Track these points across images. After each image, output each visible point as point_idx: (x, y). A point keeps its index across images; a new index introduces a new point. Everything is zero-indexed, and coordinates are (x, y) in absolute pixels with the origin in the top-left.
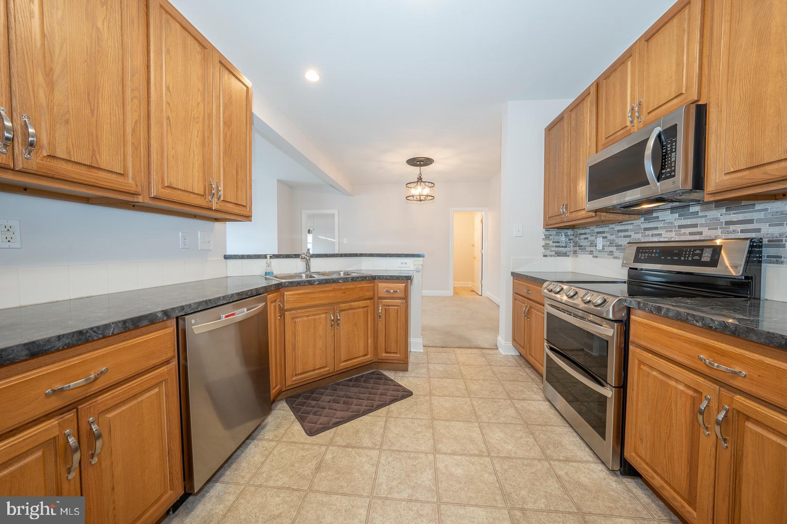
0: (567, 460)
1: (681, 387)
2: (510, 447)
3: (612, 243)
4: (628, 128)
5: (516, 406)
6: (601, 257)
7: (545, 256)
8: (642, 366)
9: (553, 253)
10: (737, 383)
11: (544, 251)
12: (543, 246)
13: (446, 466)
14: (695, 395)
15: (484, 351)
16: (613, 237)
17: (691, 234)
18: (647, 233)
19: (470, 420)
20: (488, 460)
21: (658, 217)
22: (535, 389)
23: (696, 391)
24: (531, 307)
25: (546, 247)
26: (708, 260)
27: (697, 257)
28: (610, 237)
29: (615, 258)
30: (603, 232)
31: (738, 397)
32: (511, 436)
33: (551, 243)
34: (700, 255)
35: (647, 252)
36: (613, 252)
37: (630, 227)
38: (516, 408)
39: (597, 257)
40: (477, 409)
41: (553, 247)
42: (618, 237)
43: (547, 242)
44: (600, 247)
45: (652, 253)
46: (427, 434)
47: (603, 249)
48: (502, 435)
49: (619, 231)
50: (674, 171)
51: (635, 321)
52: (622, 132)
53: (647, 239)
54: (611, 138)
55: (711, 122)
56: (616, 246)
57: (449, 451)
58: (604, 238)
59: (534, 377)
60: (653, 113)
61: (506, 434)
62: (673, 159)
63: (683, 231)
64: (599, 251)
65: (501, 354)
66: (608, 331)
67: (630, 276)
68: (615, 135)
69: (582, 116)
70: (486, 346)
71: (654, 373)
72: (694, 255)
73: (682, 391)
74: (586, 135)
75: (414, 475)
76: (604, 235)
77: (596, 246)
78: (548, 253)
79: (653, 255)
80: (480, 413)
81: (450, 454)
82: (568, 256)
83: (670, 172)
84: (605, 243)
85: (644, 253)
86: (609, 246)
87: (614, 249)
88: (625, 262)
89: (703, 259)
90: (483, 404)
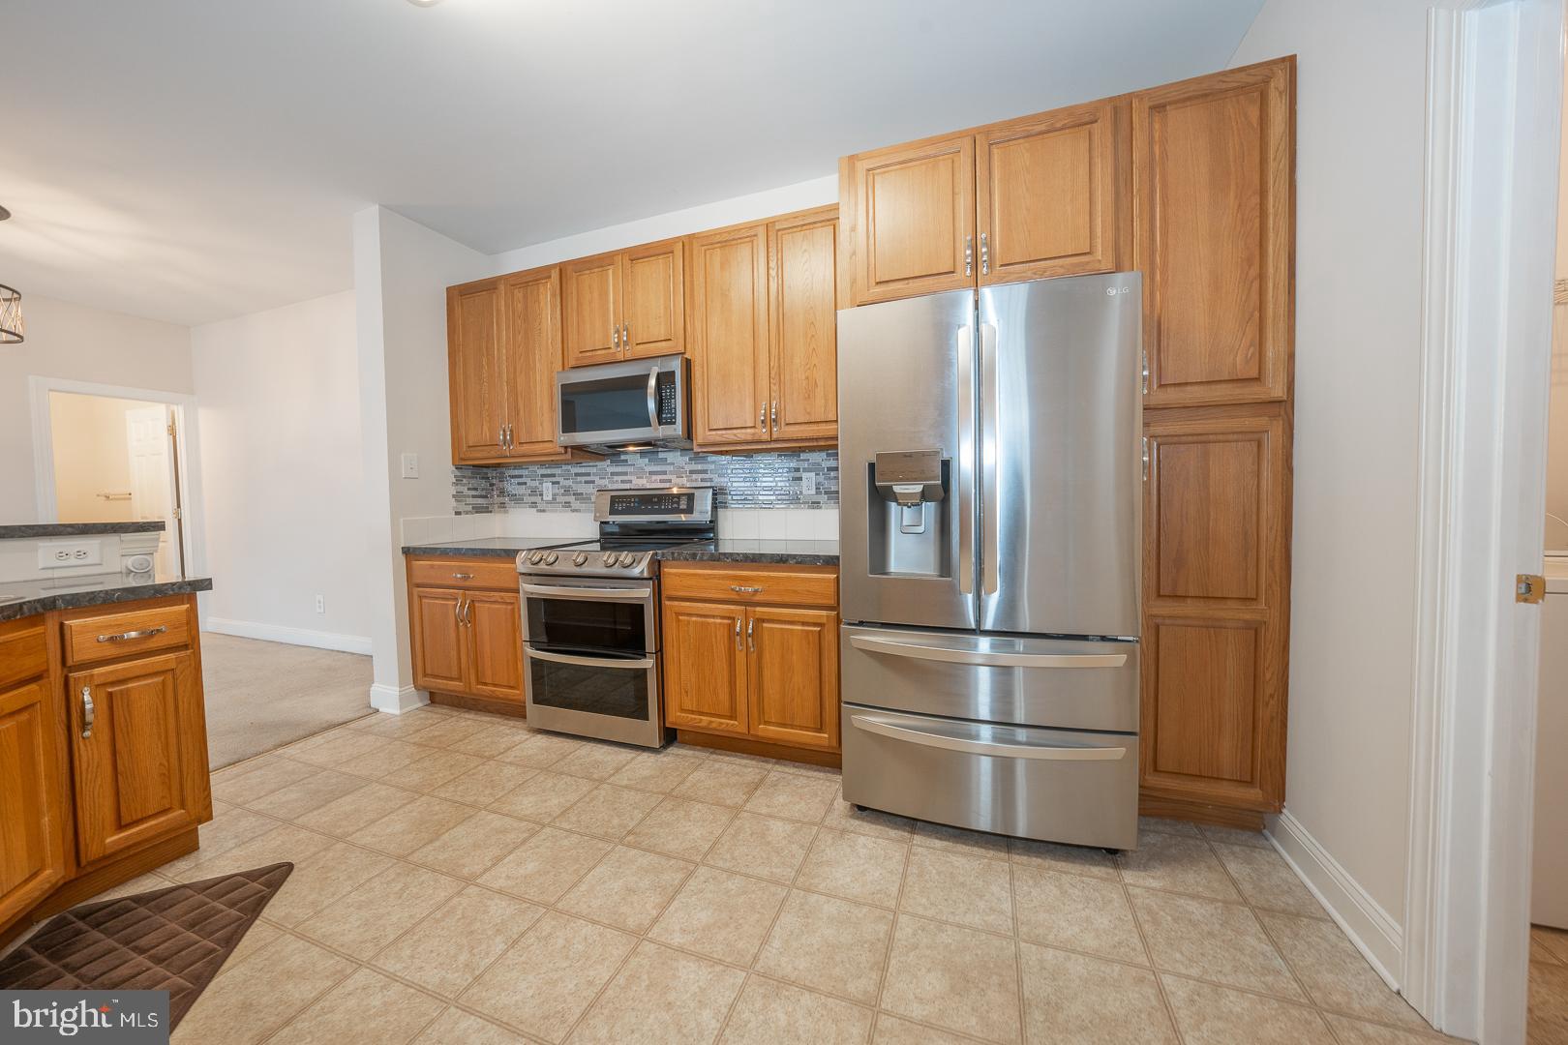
0: (618, 770)
1: (719, 621)
2: (556, 802)
3: (567, 491)
4: (611, 351)
5: (508, 760)
6: (552, 511)
7: (458, 513)
8: (680, 618)
9: (470, 508)
10: (758, 598)
11: (455, 504)
12: (454, 496)
13: (508, 877)
14: (730, 621)
15: (352, 725)
16: (569, 483)
17: (661, 481)
18: (616, 478)
19: (466, 816)
20: (548, 830)
21: (626, 461)
22: (508, 732)
23: (729, 618)
24: (473, 601)
25: (458, 497)
26: (685, 507)
27: (675, 505)
28: (563, 482)
29: (573, 511)
30: (554, 476)
31: (758, 609)
32: (544, 791)
33: (465, 490)
34: (678, 503)
35: (625, 502)
36: (569, 503)
37: (594, 470)
38: (511, 763)
39: (544, 511)
40: (457, 798)
41: (468, 496)
42: (577, 483)
43: (460, 488)
44: (548, 496)
45: (630, 502)
46: (423, 878)
47: (554, 499)
48: (532, 799)
49: (577, 475)
50: (675, 419)
51: (669, 574)
52: (603, 352)
53: (615, 487)
54: (588, 354)
55: (697, 380)
56: (574, 494)
57: (489, 864)
58: (553, 483)
59: (489, 719)
60: (641, 346)
61: (533, 794)
62: (673, 406)
63: (654, 477)
64: (548, 502)
65: (396, 716)
66: (644, 593)
67: (602, 533)
68: (594, 353)
69: (537, 304)
70: (350, 716)
71: (694, 619)
72: (673, 503)
73: (720, 624)
74: (545, 334)
75: (479, 924)
76: (554, 479)
77: (541, 495)
78: (462, 507)
79: (632, 505)
80: (469, 799)
81: (494, 865)
82: (491, 512)
83: (671, 418)
84: (557, 491)
85: (620, 502)
86: (563, 495)
87: (572, 499)
88: (598, 515)
89: (681, 507)
90: (461, 788)
